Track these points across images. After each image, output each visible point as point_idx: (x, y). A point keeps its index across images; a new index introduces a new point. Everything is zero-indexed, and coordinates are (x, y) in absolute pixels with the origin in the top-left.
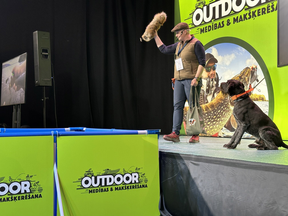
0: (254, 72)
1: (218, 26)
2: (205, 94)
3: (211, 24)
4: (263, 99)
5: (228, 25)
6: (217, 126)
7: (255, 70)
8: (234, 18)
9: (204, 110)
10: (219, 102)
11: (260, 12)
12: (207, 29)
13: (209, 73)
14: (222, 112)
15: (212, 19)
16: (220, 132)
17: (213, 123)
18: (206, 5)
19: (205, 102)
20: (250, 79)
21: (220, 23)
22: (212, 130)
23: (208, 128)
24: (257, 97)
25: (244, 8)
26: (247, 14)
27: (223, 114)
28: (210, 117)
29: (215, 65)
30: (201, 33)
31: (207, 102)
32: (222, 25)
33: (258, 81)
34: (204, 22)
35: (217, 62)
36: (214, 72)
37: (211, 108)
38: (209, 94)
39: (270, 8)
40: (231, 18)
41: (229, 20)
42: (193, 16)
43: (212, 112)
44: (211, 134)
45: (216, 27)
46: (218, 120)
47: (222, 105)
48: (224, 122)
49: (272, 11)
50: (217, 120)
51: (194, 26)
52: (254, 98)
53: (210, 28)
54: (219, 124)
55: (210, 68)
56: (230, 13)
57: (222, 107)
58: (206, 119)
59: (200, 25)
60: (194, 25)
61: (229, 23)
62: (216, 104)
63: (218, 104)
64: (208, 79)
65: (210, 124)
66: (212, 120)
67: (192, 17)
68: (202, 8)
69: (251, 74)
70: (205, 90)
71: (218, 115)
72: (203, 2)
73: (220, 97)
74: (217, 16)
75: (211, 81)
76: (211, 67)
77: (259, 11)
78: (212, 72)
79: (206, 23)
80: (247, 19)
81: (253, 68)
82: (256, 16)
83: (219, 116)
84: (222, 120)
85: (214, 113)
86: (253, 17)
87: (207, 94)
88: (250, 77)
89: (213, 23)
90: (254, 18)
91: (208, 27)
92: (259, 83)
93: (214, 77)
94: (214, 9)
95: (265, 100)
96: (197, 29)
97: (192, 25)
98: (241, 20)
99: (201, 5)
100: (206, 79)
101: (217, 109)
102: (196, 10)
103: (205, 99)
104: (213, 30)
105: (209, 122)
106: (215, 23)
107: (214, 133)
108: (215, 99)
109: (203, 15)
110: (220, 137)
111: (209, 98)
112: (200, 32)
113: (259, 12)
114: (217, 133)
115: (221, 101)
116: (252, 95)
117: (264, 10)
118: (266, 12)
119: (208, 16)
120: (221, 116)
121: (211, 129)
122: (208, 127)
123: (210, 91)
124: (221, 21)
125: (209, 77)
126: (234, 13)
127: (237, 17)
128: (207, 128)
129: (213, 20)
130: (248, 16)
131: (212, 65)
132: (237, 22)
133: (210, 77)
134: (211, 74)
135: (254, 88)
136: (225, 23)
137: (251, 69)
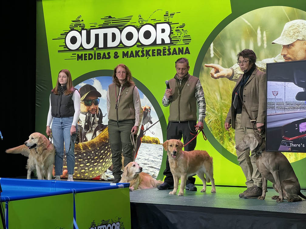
0: (147, 113)
1: (102, 56)
2: (82, 131)
3: (92, 52)
4: (157, 142)
5: (115, 57)
6: (100, 168)
7: (148, 112)
8: (123, 52)
9: (81, 149)
10: (103, 142)
11: (155, 53)
12: (87, 57)
13: (90, 108)
14: (106, 152)
15: (94, 47)
16: (104, 175)
17: (94, 164)
18: (86, 29)
19: (82, 139)
20: (142, 120)
21: (104, 54)
22: (92, 173)
23: (87, 171)
24: (150, 139)
25: (135, 44)
26: (139, 51)
27: (108, 155)
28: (90, 158)
29: (98, 99)
30: (78, 60)
31: (86, 140)
32: (107, 56)
33: (151, 123)
34: (83, 47)
35: (100, 96)
36: (96, 107)
37: (91, 147)
38: (88, 131)
39: (167, 51)
40: (120, 52)
41: (116, 52)
42: (66, 37)
43: (93, 152)
44: (91, 176)
45: (99, 57)
46: (101, 161)
47: (107, 144)
48: (108, 165)
49: (168, 55)
50: (99, 161)
51: (68, 50)
52: (147, 140)
53: (91, 57)
54: (102, 166)
55: (90, 102)
56: (119, 45)
57: (106, 148)
58: (84, 160)
59: (77, 50)
60: (68, 48)
61: (116, 56)
62: (97, 143)
63: (100, 143)
64: (88, 114)
65: (89, 165)
66: (93, 161)
67: (65, 39)
68: (80, 31)
69: (144, 115)
70: (83, 126)
71: (100, 156)
72: (81, 25)
73: (104, 135)
74: (101, 45)
75: (91, 116)
76: (92, 101)
77: (154, 51)
78: (93, 106)
79: (85, 49)
80: (139, 56)
81: (145, 109)
82: (150, 56)
83: (102, 157)
84: (105, 162)
85: (95, 153)
86: (146, 56)
87: (86, 131)
88: (143, 118)
89: (96, 52)
90: (148, 58)
91: (88, 54)
92: (152, 126)
93: (95, 113)
94: (97, 36)
95: (159, 144)
96: (73, 54)
97: (64, 47)
98: (132, 55)
99: (78, 27)
100: (85, 114)
101: (100, 149)
102: (70, 31)
103: (82, 137)
104: (95, 59)
105: (88, 163)
106: (98, 52)
107: (95, 176)
108: (98, 138)
109: (81, 39)
110: (103, 180)
111: (89, 136)
112: (76, 58)
113: (153, 53)
114: (99, 176)
115: (104, 140)
116: (145, 137)
117: (159, 52)
118: (162, 54)
119: (88, 42)
120: (105, 157)
121: (92, 171)
122: (87, 168)
123: (90, 128)
124: (106, 52)
125: (89, 111)
126: (123, 46)
127: (128, 52)
128: (85, 170)
129: (95, 49)
130: (140, 54)
131: (93, 98)
132: (128, 57)
133: (91, 112)
134: (92, 109)
135: (147, 129)
136: (112, 55)
137: (143, 110)
